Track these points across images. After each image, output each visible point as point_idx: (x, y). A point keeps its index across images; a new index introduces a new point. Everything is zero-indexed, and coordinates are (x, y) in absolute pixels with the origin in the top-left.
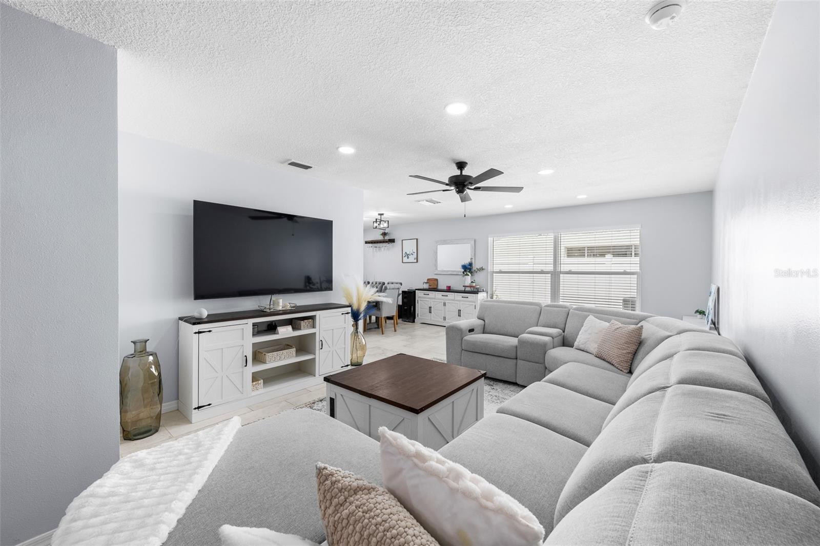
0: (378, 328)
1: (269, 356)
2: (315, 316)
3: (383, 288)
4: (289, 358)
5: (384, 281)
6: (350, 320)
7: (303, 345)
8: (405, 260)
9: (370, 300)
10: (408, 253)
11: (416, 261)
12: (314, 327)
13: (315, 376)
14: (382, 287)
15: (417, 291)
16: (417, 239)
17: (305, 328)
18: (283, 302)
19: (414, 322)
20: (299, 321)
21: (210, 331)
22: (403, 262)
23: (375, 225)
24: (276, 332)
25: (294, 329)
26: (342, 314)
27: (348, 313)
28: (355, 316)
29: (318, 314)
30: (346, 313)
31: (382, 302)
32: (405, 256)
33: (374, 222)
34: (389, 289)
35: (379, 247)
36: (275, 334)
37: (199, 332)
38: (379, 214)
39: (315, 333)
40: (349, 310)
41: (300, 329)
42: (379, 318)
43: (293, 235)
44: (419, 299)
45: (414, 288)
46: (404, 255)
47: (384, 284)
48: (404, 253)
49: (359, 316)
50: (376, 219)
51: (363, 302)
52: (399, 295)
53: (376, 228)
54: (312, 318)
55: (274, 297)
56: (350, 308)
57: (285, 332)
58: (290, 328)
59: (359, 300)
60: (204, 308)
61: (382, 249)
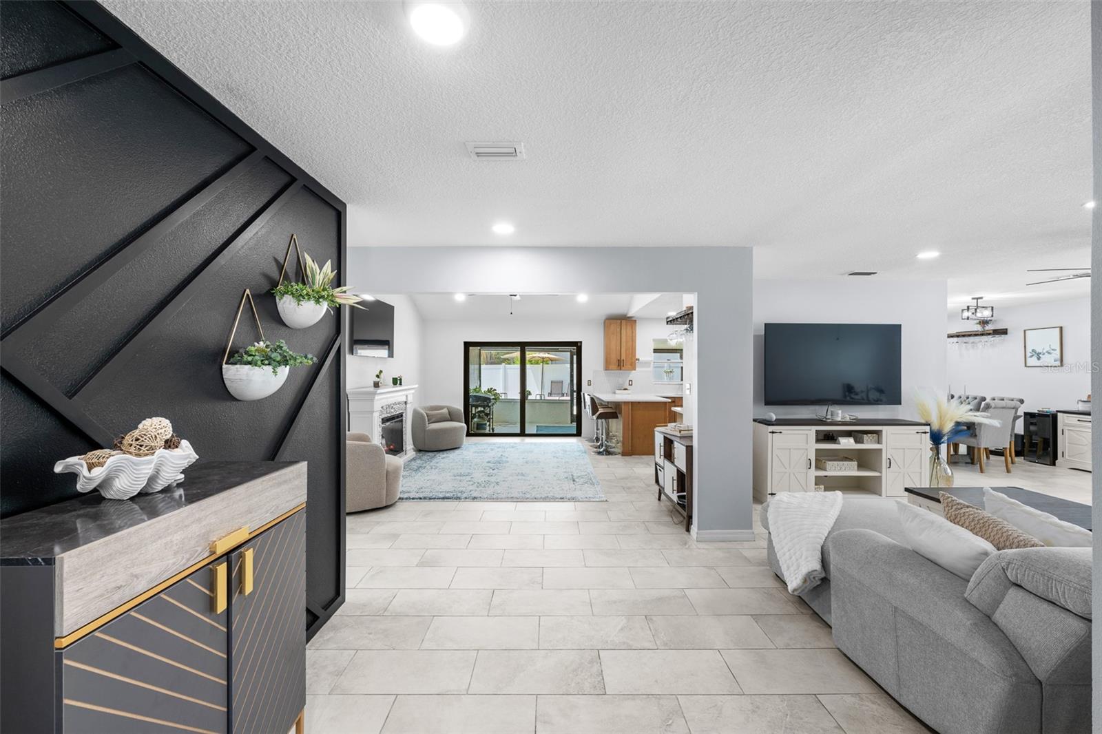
0: (972, 463)
1: (830, 464)
2: (881, 431)
3: (982, 406)
4: (849, 470)
5: (983, 395)
6: (927, 442)
7: (865, 459)
8: (1032, 361)
9: (959, 420)
10: (1038, 351)
11: (1058, 363)
12: (879, 442)
13: (880, 495)
14: (980, 404)
15: (1059, 414)
16: (1061, 328)
17: (868, 443)
18: (841, 413)
19: (1054, 464)
20: (860, 435)
21: (781, 432)
22: (1026, 366)
23: (966, 314)
24: (837, 441)
25: (856, 442)
26: (917, 433)
27: (925, 433)
28: (936, 438)
29: (884, 429)
30: (923, 433)
31: (980, 424)
32: (1031, 356)
33: (963, 310)
34: (994, 408)
35: (973, 343)
36: (835, 443)
37: (773, 432)
38: (973, 299)
39: (881, 450)
40: (927, 429)
41: (863, 443)
42: (974, 448)
43: (838, 339)
44: (1066, 428)
45: (1053, 409)
46: (1028, 354)
47: (984, 399)
48: (1029, 350)
49: (942, 438)
50: (968, 307)
51: (948, 422)
52: (1016, 418)
53: (968, 318)
54: (878, 433)
55: (831, 408)
56: (929, 427)
57: (847, 443)
58: (851, 440)
59: (941, 418)
60: (772, 414)
61: (980, 346)
